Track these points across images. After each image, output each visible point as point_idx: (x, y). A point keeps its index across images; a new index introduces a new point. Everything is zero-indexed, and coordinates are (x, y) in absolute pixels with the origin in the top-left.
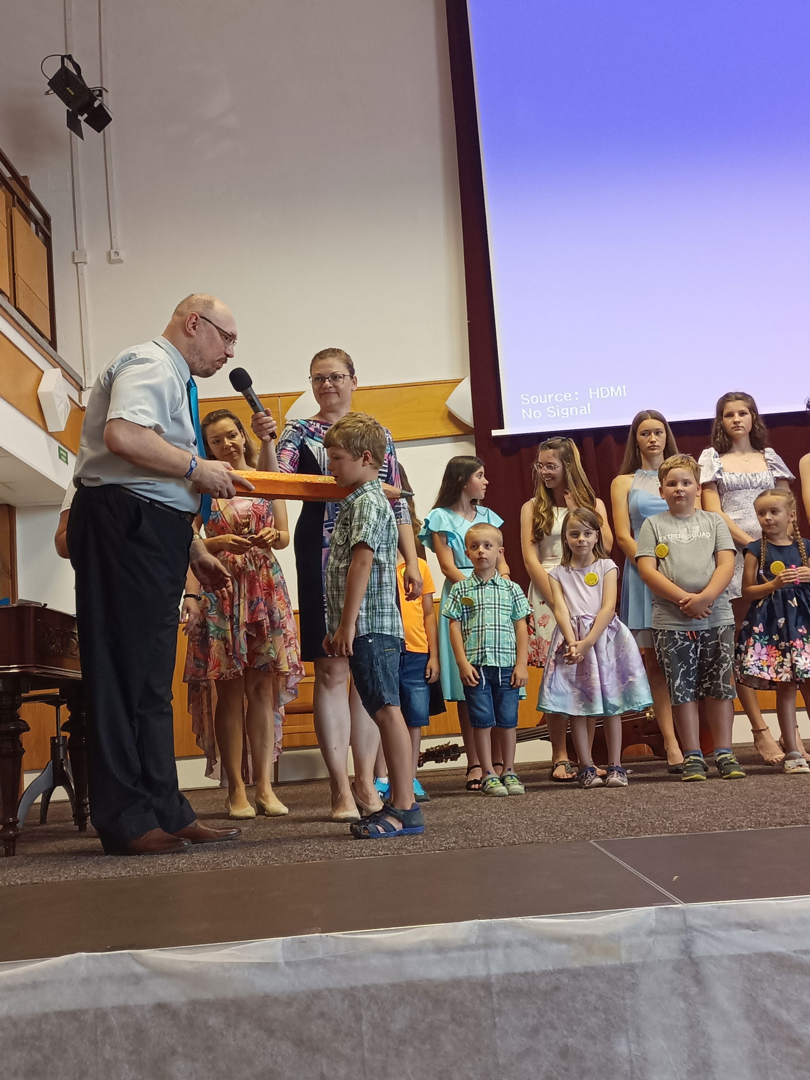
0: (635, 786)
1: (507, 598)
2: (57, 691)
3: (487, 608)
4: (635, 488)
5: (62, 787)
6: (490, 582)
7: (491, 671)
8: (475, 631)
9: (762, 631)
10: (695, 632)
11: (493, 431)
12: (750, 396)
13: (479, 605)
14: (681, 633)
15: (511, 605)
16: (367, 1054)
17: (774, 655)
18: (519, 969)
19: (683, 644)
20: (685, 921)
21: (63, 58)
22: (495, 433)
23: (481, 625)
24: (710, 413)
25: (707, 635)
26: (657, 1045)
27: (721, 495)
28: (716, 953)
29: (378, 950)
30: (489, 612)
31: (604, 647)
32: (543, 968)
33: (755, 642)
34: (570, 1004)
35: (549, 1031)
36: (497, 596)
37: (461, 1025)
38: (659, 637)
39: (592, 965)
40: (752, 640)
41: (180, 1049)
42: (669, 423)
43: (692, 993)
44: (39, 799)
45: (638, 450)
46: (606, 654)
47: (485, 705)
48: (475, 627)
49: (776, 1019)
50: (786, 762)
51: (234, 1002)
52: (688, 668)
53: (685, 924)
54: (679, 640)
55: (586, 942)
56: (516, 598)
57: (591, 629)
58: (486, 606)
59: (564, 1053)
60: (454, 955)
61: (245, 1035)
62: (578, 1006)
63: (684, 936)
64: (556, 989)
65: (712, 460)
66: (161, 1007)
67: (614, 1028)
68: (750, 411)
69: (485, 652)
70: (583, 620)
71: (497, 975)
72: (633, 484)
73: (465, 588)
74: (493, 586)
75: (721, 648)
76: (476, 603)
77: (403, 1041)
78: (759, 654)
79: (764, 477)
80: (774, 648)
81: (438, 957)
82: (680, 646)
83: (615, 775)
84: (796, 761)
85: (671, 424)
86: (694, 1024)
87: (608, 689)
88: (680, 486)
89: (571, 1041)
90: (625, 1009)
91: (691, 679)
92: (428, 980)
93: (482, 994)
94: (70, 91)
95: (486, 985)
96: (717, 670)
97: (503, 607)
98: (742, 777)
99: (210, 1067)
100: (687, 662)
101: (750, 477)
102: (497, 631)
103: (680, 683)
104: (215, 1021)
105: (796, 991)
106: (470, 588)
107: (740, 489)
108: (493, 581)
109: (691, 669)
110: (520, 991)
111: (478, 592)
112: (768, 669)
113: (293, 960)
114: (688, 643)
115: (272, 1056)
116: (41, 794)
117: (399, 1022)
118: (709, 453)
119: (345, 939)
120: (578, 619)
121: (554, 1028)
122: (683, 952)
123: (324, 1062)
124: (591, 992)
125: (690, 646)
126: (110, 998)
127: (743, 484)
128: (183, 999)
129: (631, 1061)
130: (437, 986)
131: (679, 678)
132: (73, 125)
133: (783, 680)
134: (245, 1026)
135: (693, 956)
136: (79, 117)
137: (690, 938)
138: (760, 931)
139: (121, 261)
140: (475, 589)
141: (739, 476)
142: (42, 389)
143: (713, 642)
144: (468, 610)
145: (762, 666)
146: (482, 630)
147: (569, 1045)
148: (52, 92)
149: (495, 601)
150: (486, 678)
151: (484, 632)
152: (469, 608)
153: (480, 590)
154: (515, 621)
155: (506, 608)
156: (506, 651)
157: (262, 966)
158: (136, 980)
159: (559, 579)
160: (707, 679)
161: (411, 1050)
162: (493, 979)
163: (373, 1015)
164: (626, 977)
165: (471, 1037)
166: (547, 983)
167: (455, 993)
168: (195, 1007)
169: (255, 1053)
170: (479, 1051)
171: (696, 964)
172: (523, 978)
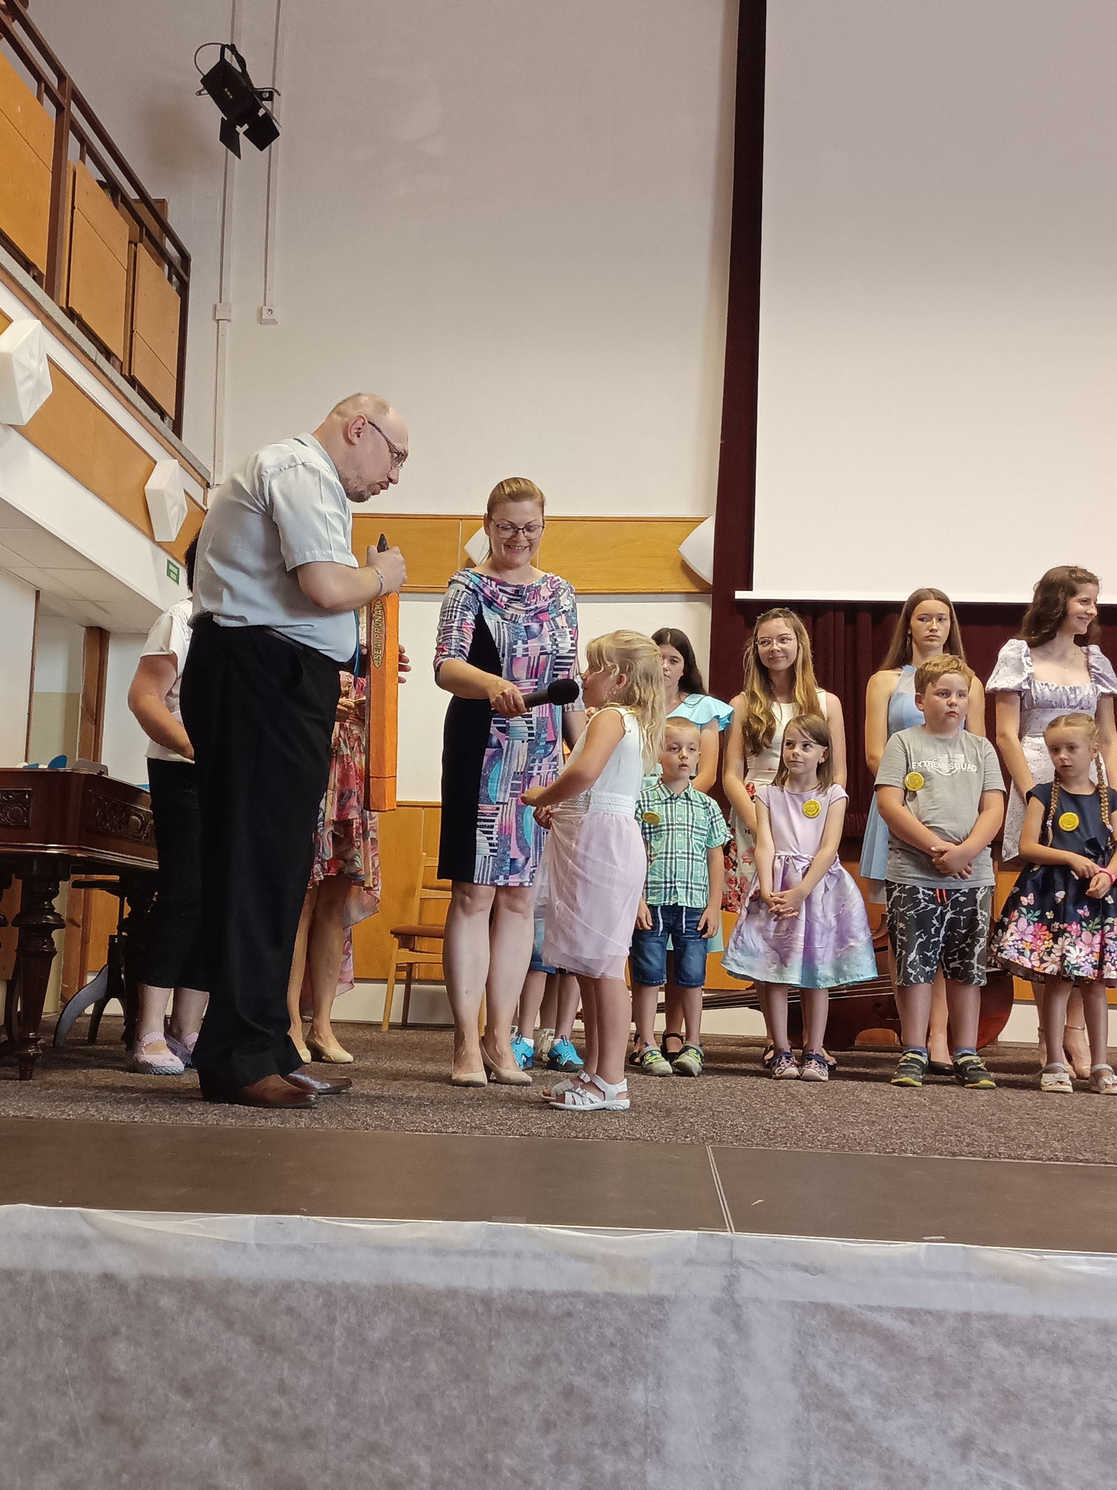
0: (838, 1083)
1: (703, 818)
2: (116, 878)
3: (678, 829)
4: (900, 690)
5: (116, 999)
6: (683, 795)
7: (673, 912)
8: (662, 858)
9: (1032, 904)
10: (946, 890)
11: (737, 592)
13: (668, 825)
14: (926, 892)
15: (706, 828)
16: (336, 1365)
17: (1042, 937)
18: (527, 1286)
19: (927, 906)
20: (731, 1253)
21: (223, 47)
22: (740, 595)
23: (669, 851)
25: (962, 899)
26: (679, 1399)
28: (764, 1295)
29: (365, 1243)
30: (680, 835)
31: (820, 898)
32: (556, 1289)
33: (1020, 917)
34: (582, 1335)
35: (553, 1365)
36: (691, 814)
37: (450, 1343)
38: (895, 893)
39: (614, 1291)
40: (1016, 913)
41: (123, 1330)
43: (729, 1341)
44: (90, 1010)
45: (909, 639)
46: (821, 907)
48: (662, 853)
49: (827, 1385)
50: (1044, 1075)
51: (191, 1283)
52: (928, 940)
53: (731, 1257)
54: (922, 901)
55: (611, 1264)
56: (714, 820)
57: (804, 875)
58: (677, 826)
59: (569, 1392)
60: (453, 1259)
61: (199, 1323)
62: (592, 1339)
63: (728, 1271)
64: (569, 1314)
66: (108, 1279)
67: (631, 1371)
69: (675, 887)
70: (795, 861)
71: (500, 1289)
72: (898, 686)
73: (648, 801)
74: (685, 801)
75: (979, 917)
76: (663, 821)
77: (379, 1354)
78: (1023, 933)
79: (1086, 693)
80: (1045, 927)
81: (434, 1260)
82: (922, 909)
83: (813, 1065)
84: (1056, 1075)
86: (726, 1378)
87: (819, 953)
88: (954, 699)
89: (577, 1381)
90: (647, 1350)
91: (929, 954)
92: (418, 1285)
93: (480, 1309)
94: (229, 93)
95: (487, 1301)
96: (972, 946)
97: (697, 830)
98: (992, 1088)
99: (155, 1355)
100: (927, 932)
102: (690, 861)
103: (915, 958)
104: (167, 1302)
105: (855, 1354)
106: (656, 802)
108: (686, 794)
109: (932, 940)
110: (525, 1312)
111: (666, 807)
112: (1031, 954)
113: (265, 1242)
114: (934, 906)
115: (227, 1351)
116: (93, 1005)
117: (378, 1332)
119: (327, 1224)
120: (788, 860)
121: (560, 1362)
122: (725, 1289)
123: (286, 1365)
124: (609, 1324)
125: (935, 910)
126: (53, 1259)
127: (1058, 700)
128: (134, 1272)
129: (647, 1414)
130: (428, 1294)
131: (915, 951)
132: (229, 138)
133: (1047, 971)
134: (200, 1313)
135: (736, 1296)
136: (238, 128)
137: (735, 1274)
138: (820, 1276)
139: (275, 322)
140: (662, 804)
141: (1053, 689)
142: (153, 484)
143: (970, 908)
144: (652, 830)
145: (1024, 949)
146: (671, 858)
147: (575, 1384)
148: (205, 92)
149: (688, 821)
150: (663, 923)
151: (674, 861)
152: (654, 828)
153: (669, 805)
154: (709, 852)
155: (700, 831)
156: (698, 887)
157: (228, 1245)
158: (83, 1243)
159: (769, 804)
160: (956, 957)
161: (388, 1365)
162: (495, 1294)
163: (349, 1319)
164: (653, 1312)
165: (461, 1358)
166: (558, 1307)
167: (449, 1304)
168: (146, 1283)
169: (207, 1345)
170: (468, 1377)
171: (739, 1306)
172: (530, 1297)
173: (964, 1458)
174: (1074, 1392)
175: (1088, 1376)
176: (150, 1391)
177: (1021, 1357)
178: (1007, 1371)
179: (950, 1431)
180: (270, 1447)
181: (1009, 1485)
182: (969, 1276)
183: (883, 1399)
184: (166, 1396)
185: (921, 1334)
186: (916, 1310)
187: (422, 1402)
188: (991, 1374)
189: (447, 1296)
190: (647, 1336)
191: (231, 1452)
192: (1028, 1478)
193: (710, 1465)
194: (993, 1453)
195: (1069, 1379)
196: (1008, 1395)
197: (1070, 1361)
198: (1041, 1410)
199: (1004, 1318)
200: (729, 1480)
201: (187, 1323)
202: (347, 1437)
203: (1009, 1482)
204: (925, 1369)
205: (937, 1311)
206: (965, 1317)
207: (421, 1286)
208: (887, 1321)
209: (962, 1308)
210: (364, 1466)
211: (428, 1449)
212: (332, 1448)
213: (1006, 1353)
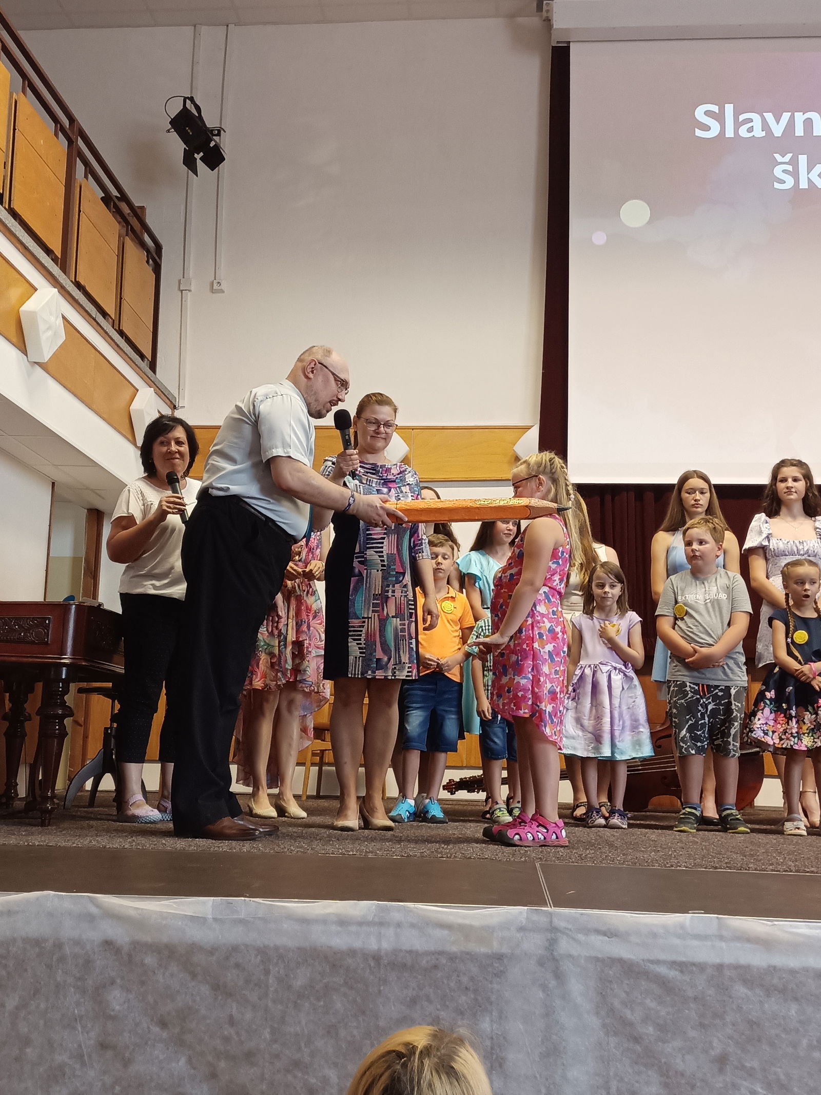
0: (634, 831)
2: (110, 685)
4: (674, 545)
5: (109, 774)
9: (773, 697)
10: (707, 685)
12: (805, 464)
14: (692, 686)
16: (270, 1004)
17: (780, 722)
18: (407, 947)
19: (693, 697)
20: (551, 922)
21: (185, 99)
24: (764, 479)
25: (720, 694)
26: (516, 1027)
27: (767, 559)
28: (574, 953)
29: (290, 917)
32: (426, 949)
33: (765, 707)
34: (445, 982)
35: (425, 1003)
37: (351, 988)
38: (672, 689)
39: (468, 950)
40: (762, 704)
41: (118, 981)
42: (713, 485)
43: (550, 985)
45: (682, 508)
46: (619, 700)
47: (498, 738)
49: (621, 1017)
50: (785, 823)
51: (167, 946)
52: (696, 722)
53: (551, 925)
54: (689, 692)
55: (465, 931)
60: (353, 928)
61: (172, 975)
62: (452, 984)
63: (549, 935)
65: (761, 526)
66: (108, 944)
67: (480, 1007)
68: (804, 479)
71: (386, 949)
72: (673, 543)
75: (733, 707)
77: (301, 996)
78: (767, 719)
79: (812, 545)
80: (782, 715)
81: (339, 929)
82: (689, 698)
83: (616, 817)
84: (795, 823)
85: (716, 486)
86: (549, 1013)
87: (618, 735)
88: (696, 546)
89: (443, 1014)
90: (492, 992)
92: (328, 947)
93: (372, 964)
94: (189, 131)
95: (377, 957)
96: (729, 728)
99: (141, 998)
100: (695, 716)
101: (798, 544)
103: (685, 735)
104: (150, 960)
105: (641, 995)
107: (787, 556)
109: (700, 722)
110: (404, 966)
112: (773, 734)
113: (219, 917)
114: (698, 697)
115: (192, 995)
117: (300, 979)
118: (760, 519)
119: (264, 904)
121: (430, 1002)
122: (547, 949)
123: (234, 1005)
124: (464, 974)
125: (700, 700)
126: (69, 930)
127: (790, 550)
128: (127, 939)
129: (492, 1038)
130: (335, 953)
131: (685, 730)
132: (189, 162)
133: (784, 746)
134: (174, 968)
135: (555, 954)
136: (196, 155)
137: (554, 937)
138: (615, 938)
139: (222, 291)
141: (786, 542)
142: (135, 406)
145: (768, 730)
147: (440, 1017)
148: (173, 130)
157: (193, 918)
158: (91, 919)
161: (307, 1004)
162: (383, 953)
163: (279, 972)
164: (496, 965)
165: (358, 999)
166: (427, 962)
167: (350, 961)
168: (135, 947)
169: (178, 991)
170: (363, 1013)
171: (557, 960)
172: (407, 955)
173: (721, 1070)
174: (800, 1022)
175: (809, 1010)
176: (137, 1025)
177: (761, 997)
178: (751, 1007)
179: (711, 1051)
180: (222, 1064)
181: (755, 1091)
182: (721, 938)
183: (662, 1028)
184: (148, 1027)
185: (688, 980)
186: (684, 962)
187: (331, 1031)
188: (739, 1008)
189: (349, 954)
190: (491, 982)
191: (194, 1069)
192: (768, 1086)
193: (538, 1076)
194: (743, 1067)
195: (796, 1013)
196: (753, 1024)
197: (796, 999)
198: (777, 1035)
199: (748, 968)
200: (552, 1086)
201: (164, 974)
202: (277, 1056)
203: (755, 1089)
204: (692, 1005)
205: (700, 963)
206: (720, 967)
207: (330, 947)
208: (663, 970)
209: (717, 961)
210: (290, 1077)
211: (336, 1065)
212: (267, 1064)
213: (749, 993)
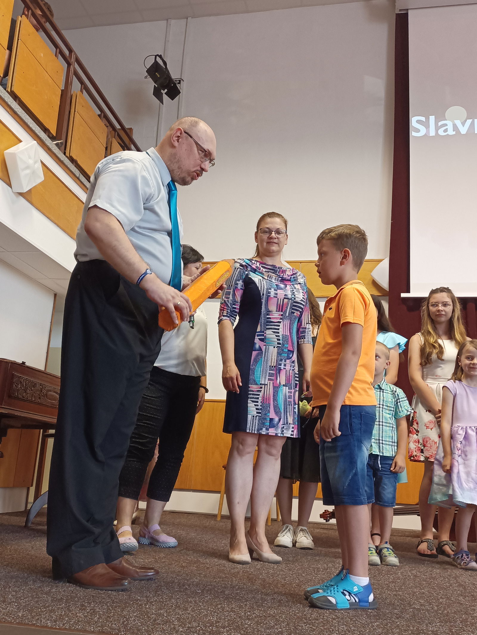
1: (390, 400)
6: (377, 386)
11: (402, 294)
15: (393, 406)
21: (156, 56)
36: (382, 397)
56: (399, 400)
94: (158, 75)
102: (381, 427)
108: (379, 386)
132: (158, 95)
136: (162, 91)
148: (149, 77)
156: (388, 443)
